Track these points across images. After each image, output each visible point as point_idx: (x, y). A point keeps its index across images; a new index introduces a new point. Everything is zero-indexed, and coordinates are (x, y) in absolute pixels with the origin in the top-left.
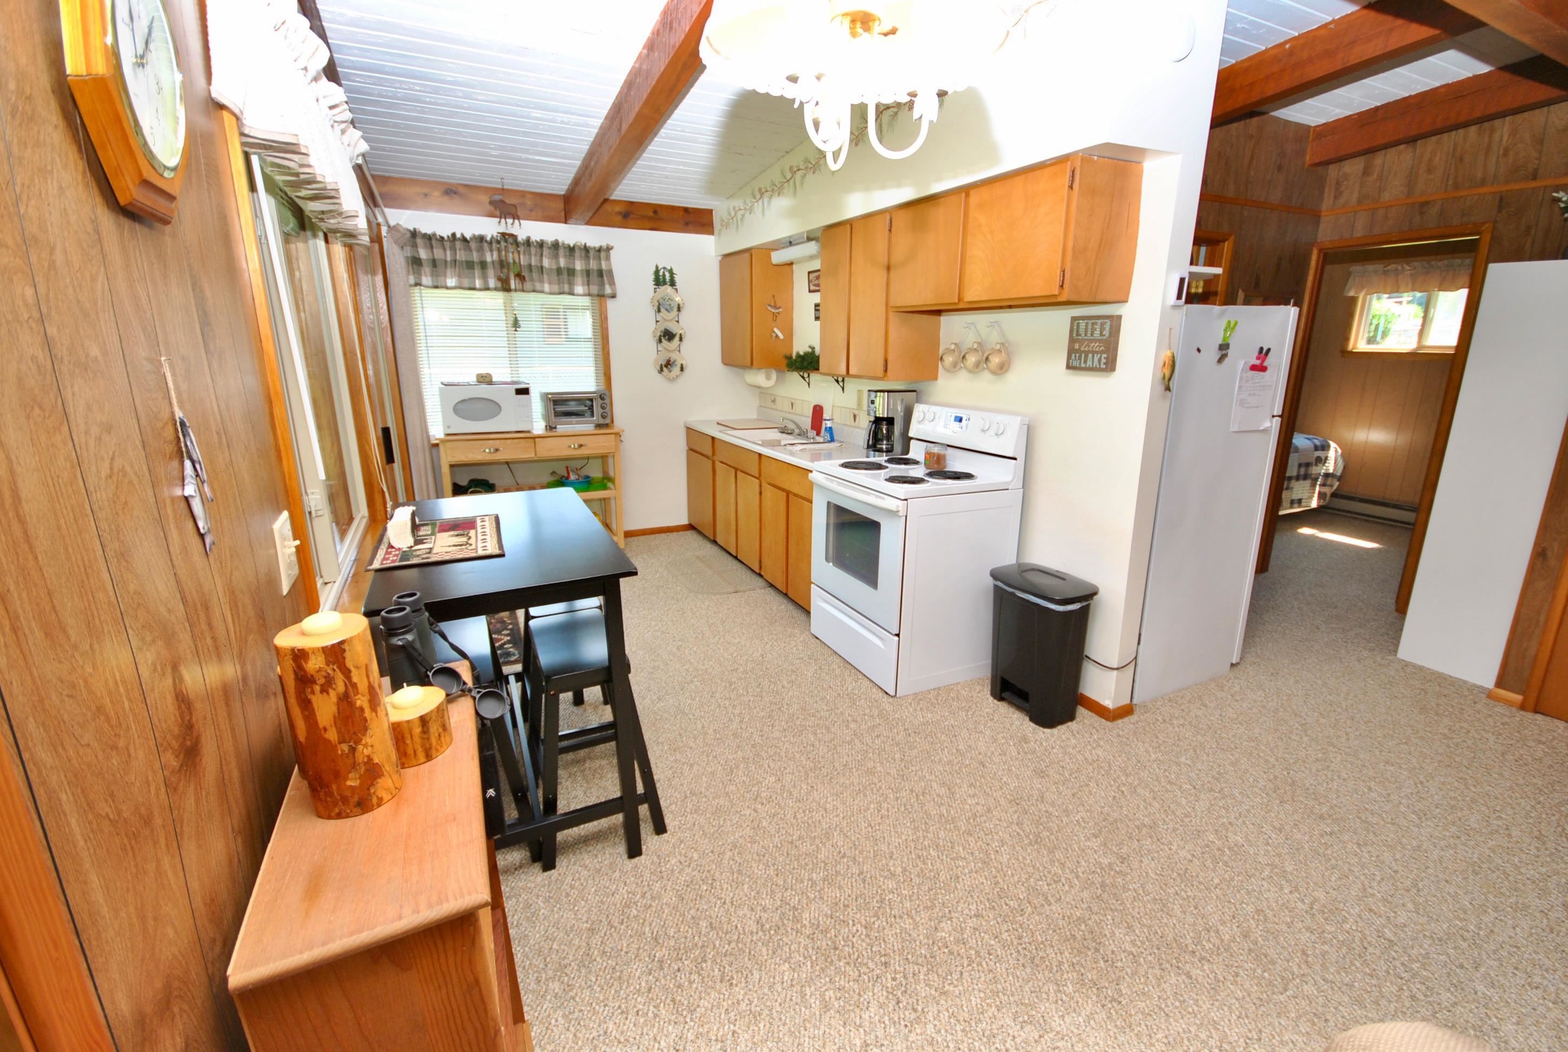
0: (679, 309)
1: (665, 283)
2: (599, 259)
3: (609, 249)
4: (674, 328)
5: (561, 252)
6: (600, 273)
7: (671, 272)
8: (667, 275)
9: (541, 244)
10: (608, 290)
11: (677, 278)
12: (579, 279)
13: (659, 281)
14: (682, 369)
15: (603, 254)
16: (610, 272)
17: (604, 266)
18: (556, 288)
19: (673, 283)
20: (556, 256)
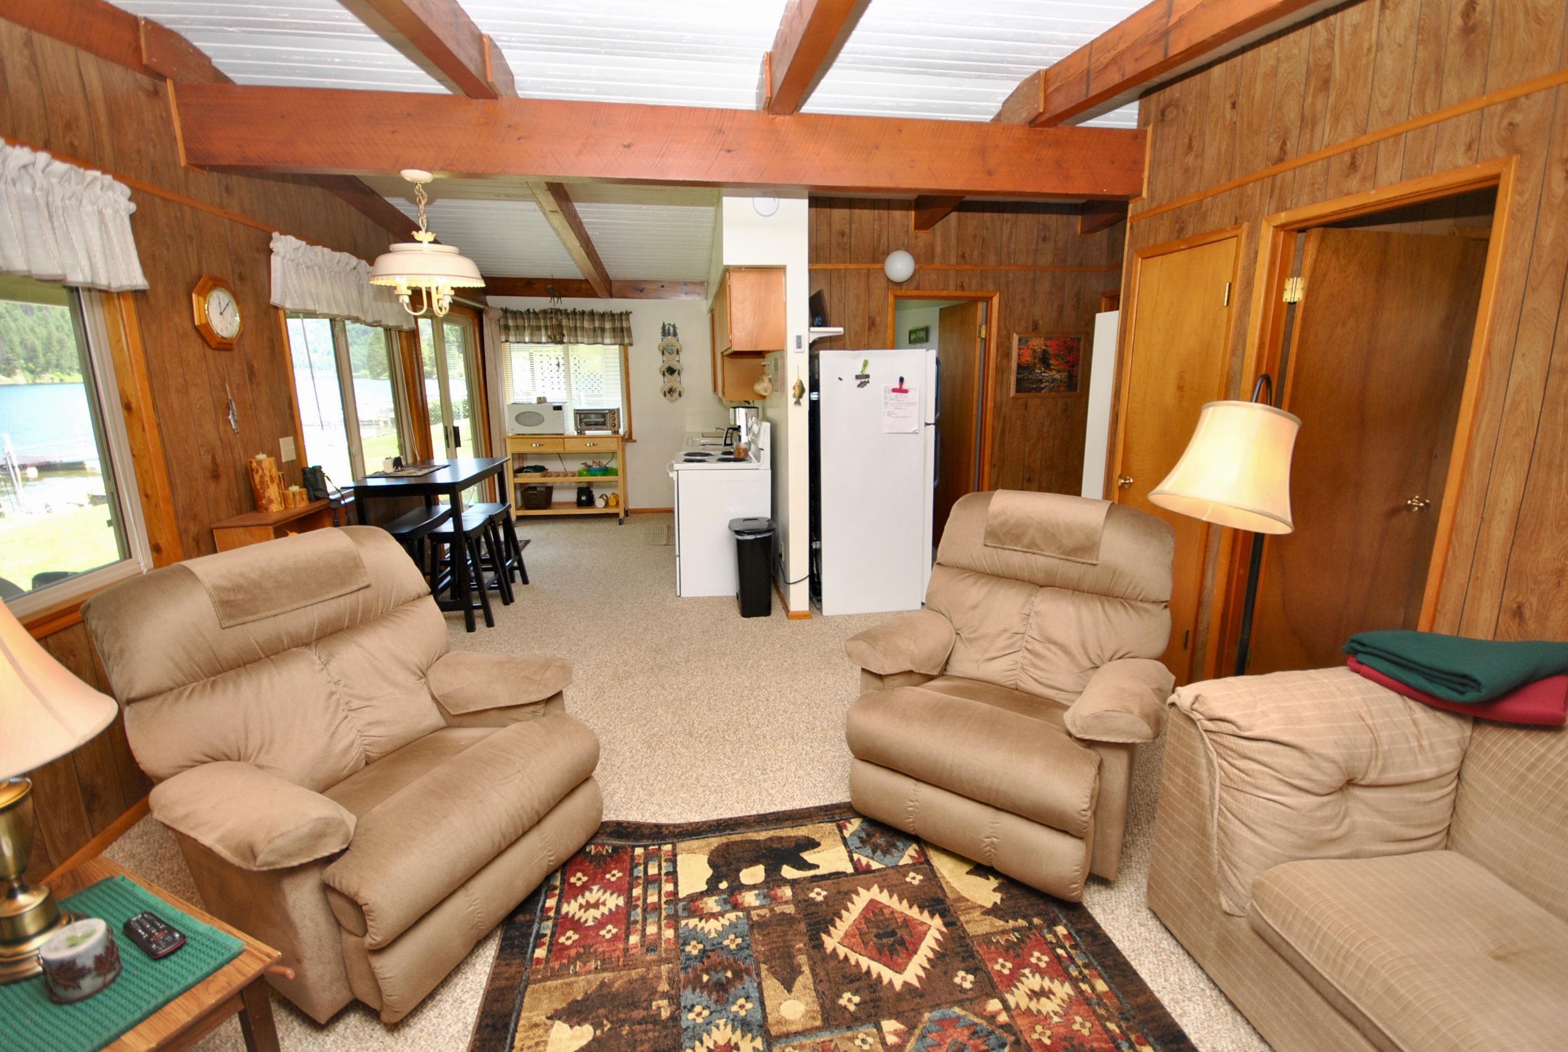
0: (678, 353)
1: (669, 334)
2: (621, 320)
3: (628, 314)
4: (676, 366)
5: (596, 317)
6: (622, 329)
7: (674, 326)
8: (671, 329)
9: (583, 313)
10: (626, 341)
11: (678, 331)
12: (607, 334)
13: (665, 332)
14: (680, 395)
15: (624, 317)
16: (629, 330)
17: (625, 325)
18: (591, 340)
19: (675, 334)
20: (593, 320)
